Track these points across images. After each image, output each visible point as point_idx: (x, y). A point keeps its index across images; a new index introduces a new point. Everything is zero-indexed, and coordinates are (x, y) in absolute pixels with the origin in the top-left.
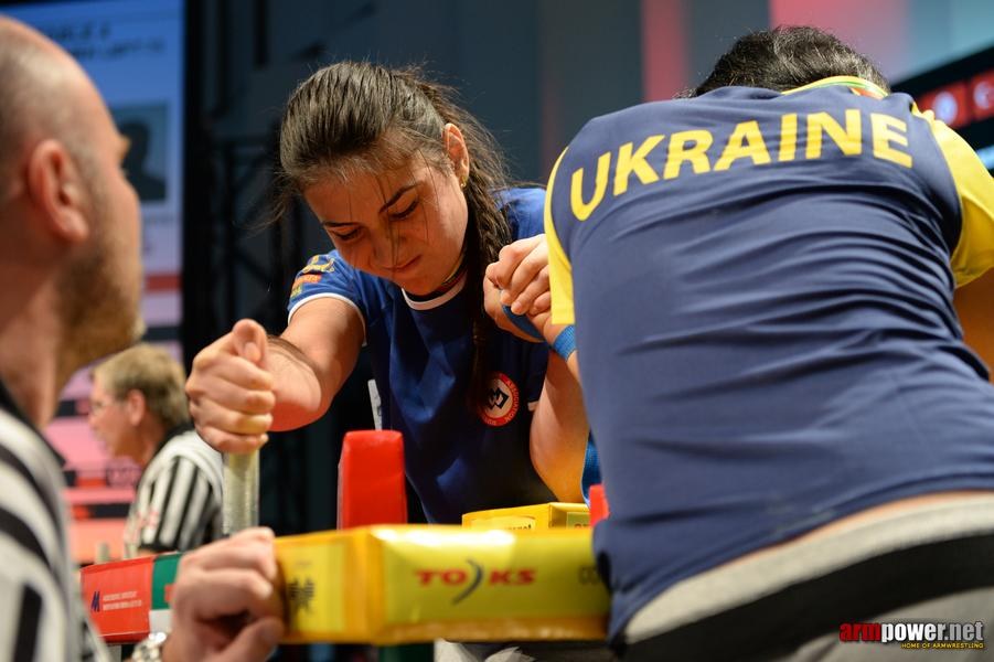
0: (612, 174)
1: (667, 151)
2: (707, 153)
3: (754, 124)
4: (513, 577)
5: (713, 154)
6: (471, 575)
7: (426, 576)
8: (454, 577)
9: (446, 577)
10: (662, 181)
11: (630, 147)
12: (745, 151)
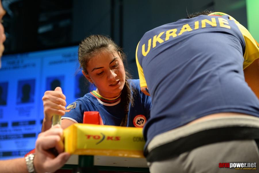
0: (152, 43)
1: (165, 35)
2: (176, 33)
3: (188, 25)
4: (114, 138)
6: (102, 137)
7: (89, 137)
8: (97, 137)
9: (94, 137)
10: (165, 41)
11: (156, 36)
12: (186, 30)
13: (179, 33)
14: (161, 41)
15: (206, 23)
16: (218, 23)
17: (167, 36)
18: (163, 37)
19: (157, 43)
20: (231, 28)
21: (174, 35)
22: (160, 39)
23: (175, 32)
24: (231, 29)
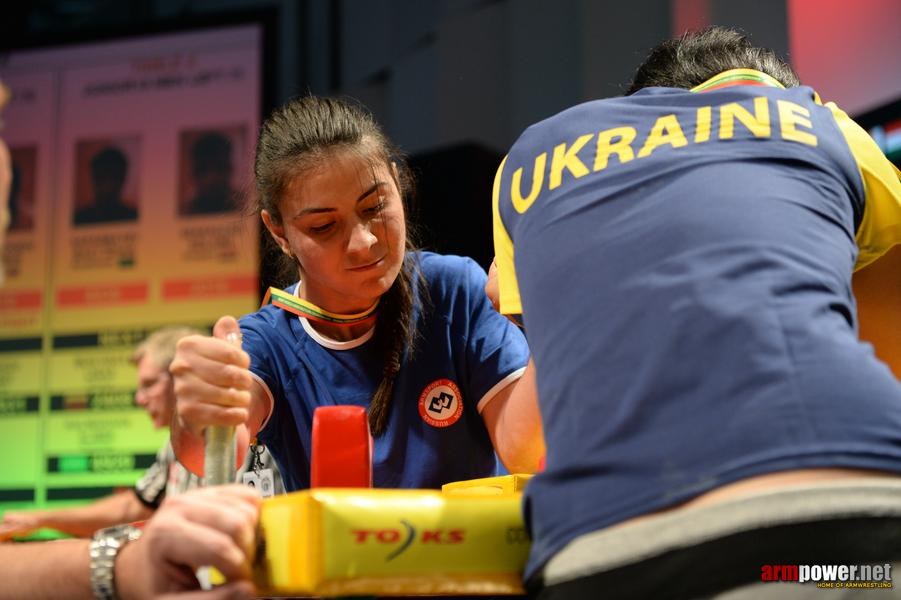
0: (547, 171)
1: (596, 147)
2: (631, 145)
3: (673, 118)
4: (444, 536)
5: (636, 145)
6: (404, 534)
7: (362, 535)
8: (388, 536)
9: (381, 536)
10: (592, 173)
11: (563, 147)
12: (665, 139)
13: (643, 146)
14: (579, 170)
15: (737, 123)
16: (775, 125)
17: (599, 151)
18: (588, 155)
19: (566, 174)
20: (819, 146)
21: (626, 155)
22: (576, 159)
23: (630, 141)
24: (821, 149)
